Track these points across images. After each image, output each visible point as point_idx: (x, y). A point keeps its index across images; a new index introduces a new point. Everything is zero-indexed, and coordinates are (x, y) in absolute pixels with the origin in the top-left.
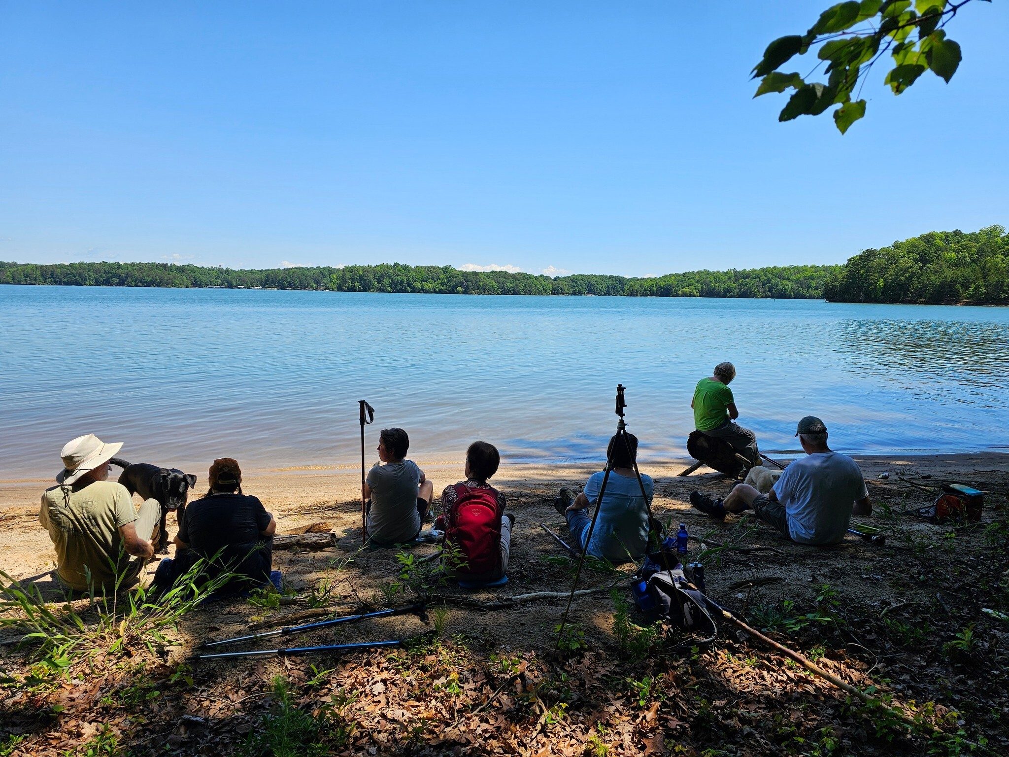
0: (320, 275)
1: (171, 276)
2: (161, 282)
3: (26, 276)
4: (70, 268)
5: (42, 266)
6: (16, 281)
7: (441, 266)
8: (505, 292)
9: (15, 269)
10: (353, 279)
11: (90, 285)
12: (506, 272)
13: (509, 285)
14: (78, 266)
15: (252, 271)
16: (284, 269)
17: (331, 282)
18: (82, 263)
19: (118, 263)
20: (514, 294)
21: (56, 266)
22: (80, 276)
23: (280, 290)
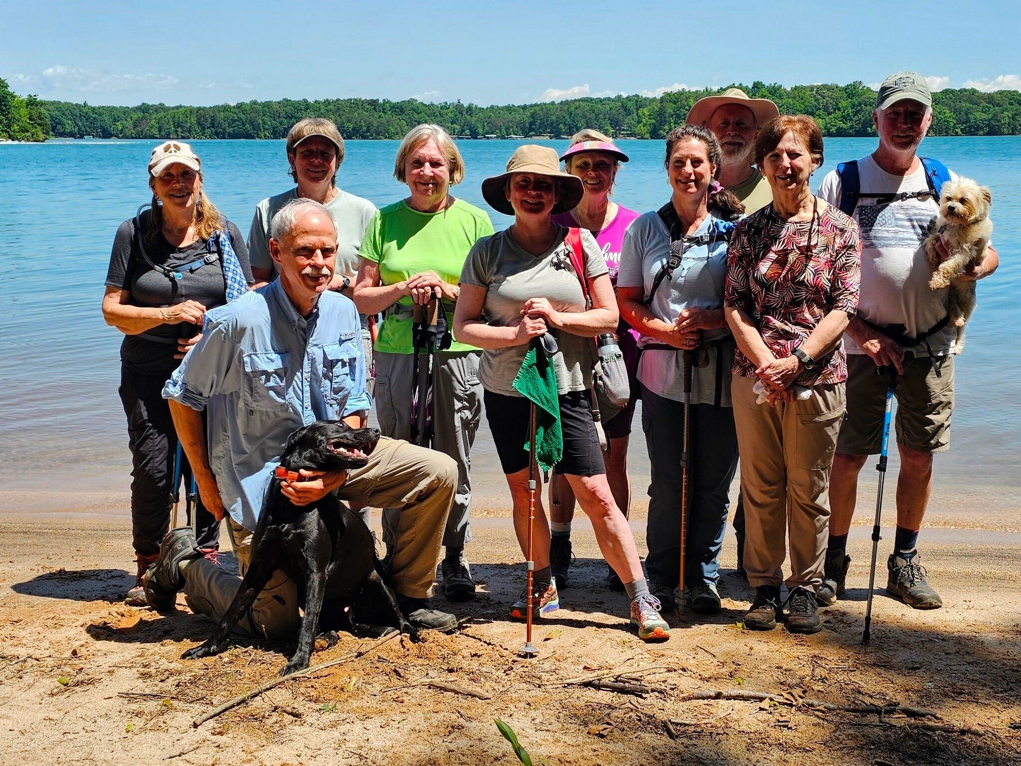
0: (622, 110)
1: (383, 120)
2: (368, 131)
3: (178, 125)
4: (236, 111)
5: (199, 109)
6: (163, 133)
7: (842, 85)
8: (971, 130)
9: (162, 114)
10: (678, 116)
11: (266, 137)
12: (974, 92)
13: (979, 116)
14: (248, 108)
15: (509, 109)
16: (562, 103)
17: (639, 122)
18: (255, 103)
19: (305, 101)
20: (989, 134)
21: (217, 108)
22: (251, 123)
23: (554, 140)
